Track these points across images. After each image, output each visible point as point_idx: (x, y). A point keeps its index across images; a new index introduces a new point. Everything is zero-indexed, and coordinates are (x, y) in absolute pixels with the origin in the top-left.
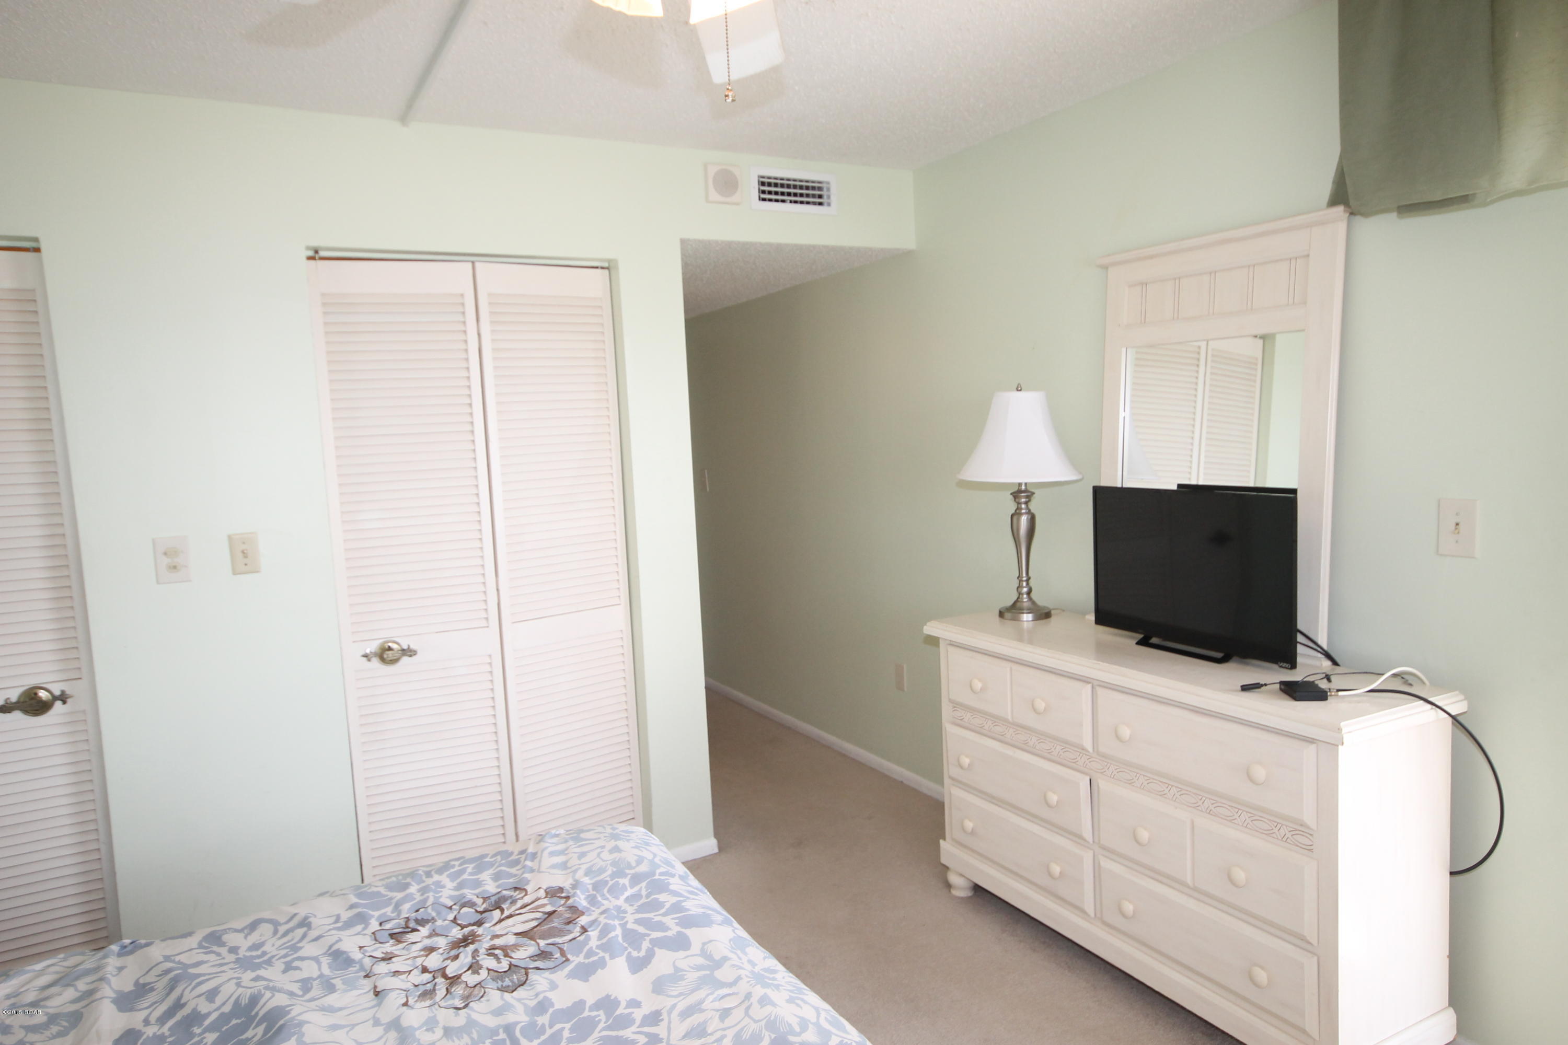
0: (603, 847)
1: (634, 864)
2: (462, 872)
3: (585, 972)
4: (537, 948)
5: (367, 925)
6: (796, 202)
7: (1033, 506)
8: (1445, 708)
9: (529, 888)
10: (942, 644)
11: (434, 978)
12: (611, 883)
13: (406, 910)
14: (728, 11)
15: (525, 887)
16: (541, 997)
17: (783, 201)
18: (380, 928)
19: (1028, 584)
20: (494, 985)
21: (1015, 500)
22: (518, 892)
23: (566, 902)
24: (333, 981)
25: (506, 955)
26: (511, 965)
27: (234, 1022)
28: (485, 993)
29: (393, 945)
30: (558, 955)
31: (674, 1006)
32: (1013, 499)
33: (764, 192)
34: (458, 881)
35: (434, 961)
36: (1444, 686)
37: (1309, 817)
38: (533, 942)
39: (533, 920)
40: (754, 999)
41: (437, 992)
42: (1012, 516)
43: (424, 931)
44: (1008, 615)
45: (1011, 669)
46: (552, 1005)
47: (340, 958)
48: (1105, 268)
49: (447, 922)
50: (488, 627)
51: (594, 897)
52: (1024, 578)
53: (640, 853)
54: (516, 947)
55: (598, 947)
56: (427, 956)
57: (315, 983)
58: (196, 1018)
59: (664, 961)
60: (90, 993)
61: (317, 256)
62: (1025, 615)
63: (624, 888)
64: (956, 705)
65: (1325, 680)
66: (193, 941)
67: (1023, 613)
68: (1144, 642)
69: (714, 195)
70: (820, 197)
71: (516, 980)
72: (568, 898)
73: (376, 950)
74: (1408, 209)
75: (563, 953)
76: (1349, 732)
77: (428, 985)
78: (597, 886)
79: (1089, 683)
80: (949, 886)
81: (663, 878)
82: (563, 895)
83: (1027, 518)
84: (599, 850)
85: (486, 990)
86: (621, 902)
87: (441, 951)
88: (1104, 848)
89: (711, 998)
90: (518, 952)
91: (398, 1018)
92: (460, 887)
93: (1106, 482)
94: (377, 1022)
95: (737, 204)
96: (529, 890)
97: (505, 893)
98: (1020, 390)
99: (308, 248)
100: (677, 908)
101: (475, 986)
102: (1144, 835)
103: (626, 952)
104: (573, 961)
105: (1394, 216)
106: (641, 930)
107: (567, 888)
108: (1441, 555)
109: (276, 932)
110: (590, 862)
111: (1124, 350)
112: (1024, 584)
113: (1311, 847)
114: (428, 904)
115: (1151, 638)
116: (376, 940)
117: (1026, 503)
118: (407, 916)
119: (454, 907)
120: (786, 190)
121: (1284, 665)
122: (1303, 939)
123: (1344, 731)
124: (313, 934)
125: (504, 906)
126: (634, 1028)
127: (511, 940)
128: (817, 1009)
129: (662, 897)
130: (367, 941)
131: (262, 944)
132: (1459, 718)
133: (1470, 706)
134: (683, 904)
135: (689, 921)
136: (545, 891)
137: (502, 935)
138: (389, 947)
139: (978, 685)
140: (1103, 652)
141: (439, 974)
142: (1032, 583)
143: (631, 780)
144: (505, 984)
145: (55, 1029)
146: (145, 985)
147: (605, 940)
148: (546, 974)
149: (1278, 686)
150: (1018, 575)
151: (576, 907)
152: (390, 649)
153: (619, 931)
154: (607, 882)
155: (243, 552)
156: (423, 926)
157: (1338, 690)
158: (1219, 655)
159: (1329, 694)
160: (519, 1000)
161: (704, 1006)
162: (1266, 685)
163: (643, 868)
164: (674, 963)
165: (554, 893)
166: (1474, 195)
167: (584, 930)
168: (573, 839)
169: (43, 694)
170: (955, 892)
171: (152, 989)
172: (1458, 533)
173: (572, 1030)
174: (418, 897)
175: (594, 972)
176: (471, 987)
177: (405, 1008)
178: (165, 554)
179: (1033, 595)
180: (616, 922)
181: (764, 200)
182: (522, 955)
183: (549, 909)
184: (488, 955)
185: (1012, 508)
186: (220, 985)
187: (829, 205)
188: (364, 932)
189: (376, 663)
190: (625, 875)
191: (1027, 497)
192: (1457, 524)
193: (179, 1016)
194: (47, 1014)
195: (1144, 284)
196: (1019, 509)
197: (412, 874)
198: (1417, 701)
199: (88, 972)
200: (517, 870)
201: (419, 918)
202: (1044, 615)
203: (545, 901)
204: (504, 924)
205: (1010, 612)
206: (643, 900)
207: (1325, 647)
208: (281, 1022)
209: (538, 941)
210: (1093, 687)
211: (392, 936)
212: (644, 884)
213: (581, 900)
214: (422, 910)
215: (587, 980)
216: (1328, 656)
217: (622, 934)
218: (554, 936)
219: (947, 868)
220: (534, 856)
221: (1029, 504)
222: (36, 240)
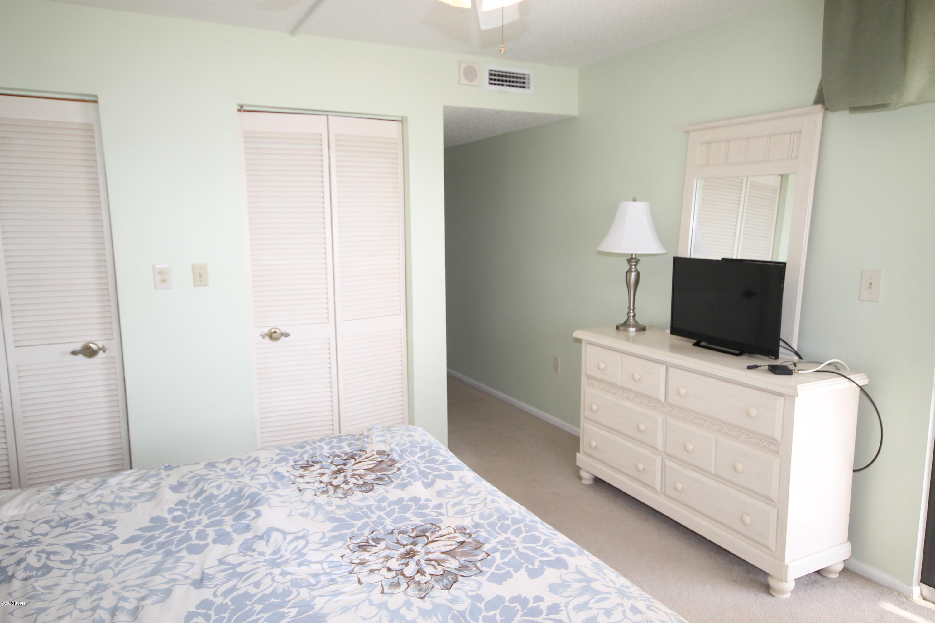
0: (403, 434)
1: (420, 442)
2: (332, 442)
3: (403, 486)
4: (376, 476)
5: (288, 463)
6: (510, 86)
7: (639, 267)
8: (856, 382)
9: (368, 450)
10: (583, 343)
11: (327, 486)
12: (410, 450)
13: (306, 457)
14: (504, 6)
15: (366, 450)
16: (382, 496)
17: (503, 85)
18: (294, 464)
19: (633, 311)
20: (357, 489)
21: (629, 263)
22: (362, 452)
23: (388, 457)
24: (277, 485)
25: (361, 478)
26: (364, 482)
27: (233, 498)
28: (353, 492)
29: (303, 472)
30: (387, 479)
31: (448, 502)
32: (628, 263)
33: (491, 79)
34: (331, 445)
35: (325, 479)
36: (857, 370)
37: (778, 436)
38: (373, 473)
39: (372, 464)
40: (488, 500)
41: (329, 491)
42: (627, 273)
43: (317, 466)
44: (621, 328)
45: (622, 357)
46: (388, 499)
47: (278, 476)
48: (688, 132)
49: (328, 463)
50: (328, 323)
51: (402, 455)
52: (632, 307)
53: (423, 438)
54: (365, 475)
55: (407, 476)
56: (321, 476)
57: (268, 485)
58: (212, 497)
59: (440, 484)
60: (158, 484)
61: (242, 110)
62: (631, 328)
63: (417, 453)
64: (589, 377)
65: (793, 366)
66: (202, 466)
67: (630, 327)
68: (697, 344)
69: (463, 81)
70: (524, 83)
71: (368, 489)
72: (388, 455)
73: (295, 473)
74: (855, 109)
75: (389, 478)
76: (802, 390)
77: (325, 488)
78: (402, 451)
79: (664, 364)
80: (580, 478)
81: (436, 449)
82: (386, 454)
83: (635, 274)
84: (401, 435)
85: (354, 491)
86: (416, 458)
87: (328, 475)
88: (668, 455)
89: (466, 499)
90: (367, 477)
91: (314, 500)
92: (332, 448)
93: (681, 255)
94: (303, 502)
95: (476, 86)
96: (368, 452)
97: (355, 452)
98: (635, 201)
99: (238, 105)
100: (445, 462)
101: (348, 490)
102: (690, 447)
103: (421, 480)
104: (395, 482)
105: (847, 112)
106: (428, 471)
107: (387, 451)
108: (863, 300)
109: (242, 464)
110: (397, 440)
111: (695, 180)
112: (632, 311)
113: (778, 452)
114: (317, 455)
115: (701, 342)
116: (294, 468)
117: (635, 265)
118: (307, 459)
119: (330, 457)
120: (504, 79)
121: (772, 357)
122: (771, 500)
123: (798, 390)
124: (261, 465)
125: (356, 458)
126: (430, 510)
127: (363, 472)
128: (519, 507)
129: (437, 457)
130: (290, 469)
131: (237, 468)
132: (864, 388)
133: (869, 381)
134: (448, 461)
135: (452, 468)
136: (376, 452)
137: (357, 470)
138: (301, 472)
139: (602, 366)
140: (673, 348)
141: (329, 484)
142: (636, 311)
143: (403, 413)
144: (363, 489)
145: (144, 499)
146: (182, 483)
147: (410, 474)
148: (383, 487)
149: (767, 367)
150: (628, 306)
151: (393, 459)
152: (275, 332)
153: (416, 471)
154: (407, 450)
155: (200, 274)
156: (317, 464)
157: (799, 370)
158: (738, 352)
159: (793, 372)
160: (371, 496)
161: (463, 503)
162: (760, 366)
163: (425, 444)
164: (446, 485)
165: (381, 453)
166: (890, 104)
167: (399, 469)
168: (387, 430)
169: (94, 346)
170: (584, 482)
171: (187, 485)
172: (871, 288)
173: (399, 509)
174: (311, 452)
175: (407, 487)
176: (346, 490)
177: (316, 496)
178: (159, 273)
179: (636, 318)
180: (415, 467)
181: (491, 84)
182: (370, 477)
183: (379, 459)
184: (352, 477)
185: (627, 267)
186: (222, 483)
187: (529, 88)
188: (287, 465)
189: (267, 339)
190: (417, 447)
191: (636, 262)
192: (871, 284)
193: (203, 496)
194: (138, 492)
195: (709, 143)
196: (631, 268)
197: (306, 442)
198: (839, 377)
199: (153, 476)
200: (360, 442)
201: (314, 461)
202: (642, 329)
203: (377, 456)
204: (357, 465)
205: (623, 327)
206: (427, 458)
207: (796, 349)
208: (257, 499)
209: (376, 473)
210: (667, 367)
211: (302, 467)
212: (427, 451)
213: (395, 456)
214: (314, 457)
215: (404, 490)
216: (797, 354)
217: (418, 472)
218: (384, 471)
219: (579, 468)
220: (368, 437)
221: (637, 266)
222: (96, 96)
